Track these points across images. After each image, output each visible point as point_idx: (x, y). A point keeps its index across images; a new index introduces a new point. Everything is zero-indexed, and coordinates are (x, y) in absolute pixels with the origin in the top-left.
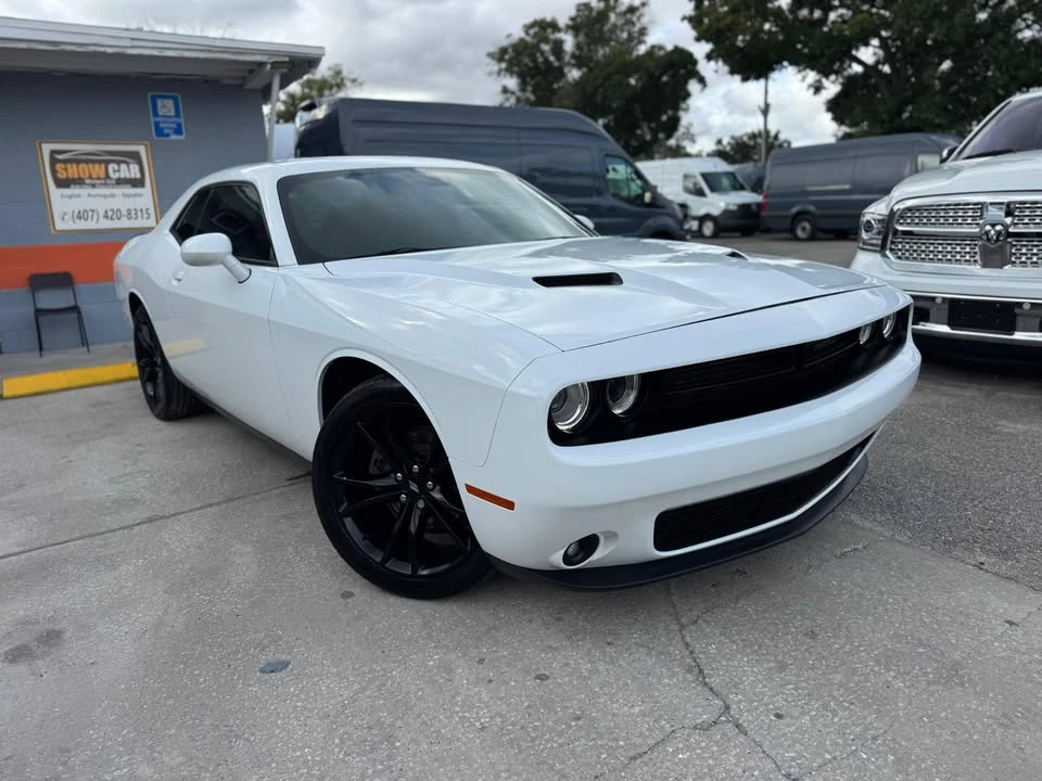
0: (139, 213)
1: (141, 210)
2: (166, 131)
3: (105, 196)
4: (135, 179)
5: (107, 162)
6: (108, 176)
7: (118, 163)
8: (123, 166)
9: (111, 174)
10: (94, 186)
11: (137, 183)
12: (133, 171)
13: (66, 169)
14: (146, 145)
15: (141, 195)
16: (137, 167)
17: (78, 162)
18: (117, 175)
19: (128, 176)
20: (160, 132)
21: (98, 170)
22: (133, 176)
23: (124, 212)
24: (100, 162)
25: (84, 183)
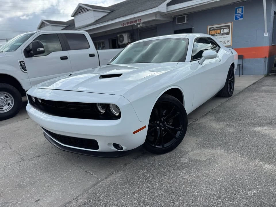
0: (227, 42)
1: (227, 41)
2: (238, 18)
3: (219, 38)
4: (227, 33)
5: (221, 29)
6: (221, 33)
7: (224, 29)
8: (225, 30)
9: (222, 32)
10: (217, 36)
11: (227, 34)
12: (227, 31)
13: (212, 32)
14: (232, 23)
15: (228, 37)
16: (228, 29)
17: (214, 30)
18: (223, 32)
19: (226, 32)
20: (236, 18)
21: (218, 31)
22: (227, 32)
23: (223, 42)
24: (219, 29)
25: (215, 35)
